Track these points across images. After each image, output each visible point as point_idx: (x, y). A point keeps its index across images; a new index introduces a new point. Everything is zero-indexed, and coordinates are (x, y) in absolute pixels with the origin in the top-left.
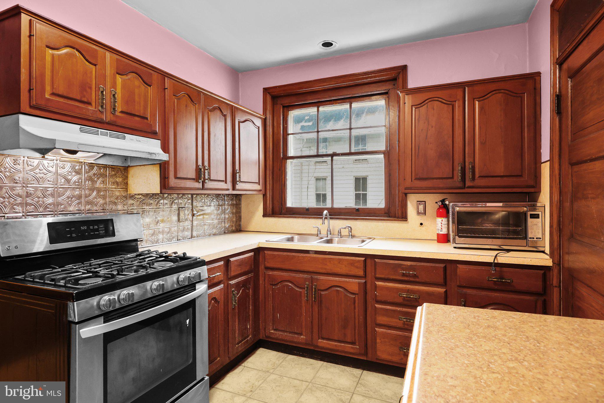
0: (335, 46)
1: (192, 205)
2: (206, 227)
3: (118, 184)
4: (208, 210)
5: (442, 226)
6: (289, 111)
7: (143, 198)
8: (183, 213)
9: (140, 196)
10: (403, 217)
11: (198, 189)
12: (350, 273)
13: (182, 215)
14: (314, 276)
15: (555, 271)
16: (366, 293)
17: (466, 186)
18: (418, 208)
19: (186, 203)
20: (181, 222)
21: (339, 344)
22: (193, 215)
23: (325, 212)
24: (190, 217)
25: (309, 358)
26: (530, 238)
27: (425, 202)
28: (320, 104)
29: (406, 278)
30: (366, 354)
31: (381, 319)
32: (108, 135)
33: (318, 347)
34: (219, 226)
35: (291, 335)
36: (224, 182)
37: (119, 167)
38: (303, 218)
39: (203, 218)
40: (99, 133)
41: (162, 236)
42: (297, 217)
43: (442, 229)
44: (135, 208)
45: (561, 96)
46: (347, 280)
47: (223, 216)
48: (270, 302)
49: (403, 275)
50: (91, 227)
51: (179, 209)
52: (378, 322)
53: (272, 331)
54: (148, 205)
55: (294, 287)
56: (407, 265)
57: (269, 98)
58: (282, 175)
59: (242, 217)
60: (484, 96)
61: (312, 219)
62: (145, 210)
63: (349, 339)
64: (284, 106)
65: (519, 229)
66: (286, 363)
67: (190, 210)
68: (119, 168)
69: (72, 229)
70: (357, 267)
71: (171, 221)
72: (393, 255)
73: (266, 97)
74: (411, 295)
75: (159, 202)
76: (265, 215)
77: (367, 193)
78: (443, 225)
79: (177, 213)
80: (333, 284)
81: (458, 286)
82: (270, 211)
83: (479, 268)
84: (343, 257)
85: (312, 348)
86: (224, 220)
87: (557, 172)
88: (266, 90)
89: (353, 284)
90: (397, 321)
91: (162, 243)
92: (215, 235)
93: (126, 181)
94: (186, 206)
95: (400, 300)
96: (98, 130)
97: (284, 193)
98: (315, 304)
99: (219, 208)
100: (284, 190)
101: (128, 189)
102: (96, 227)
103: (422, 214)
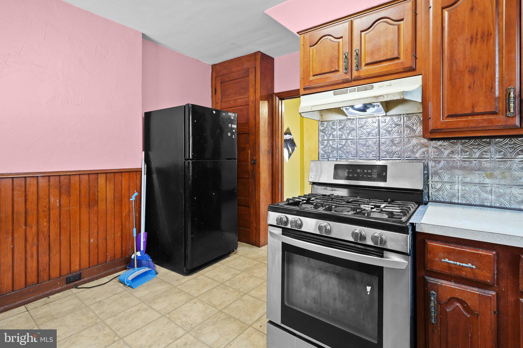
3: (415, 132)
32: (356, 91)
40: (348, 91)
50: (366, 171)
69: (350, 170)
102: (370, 171)
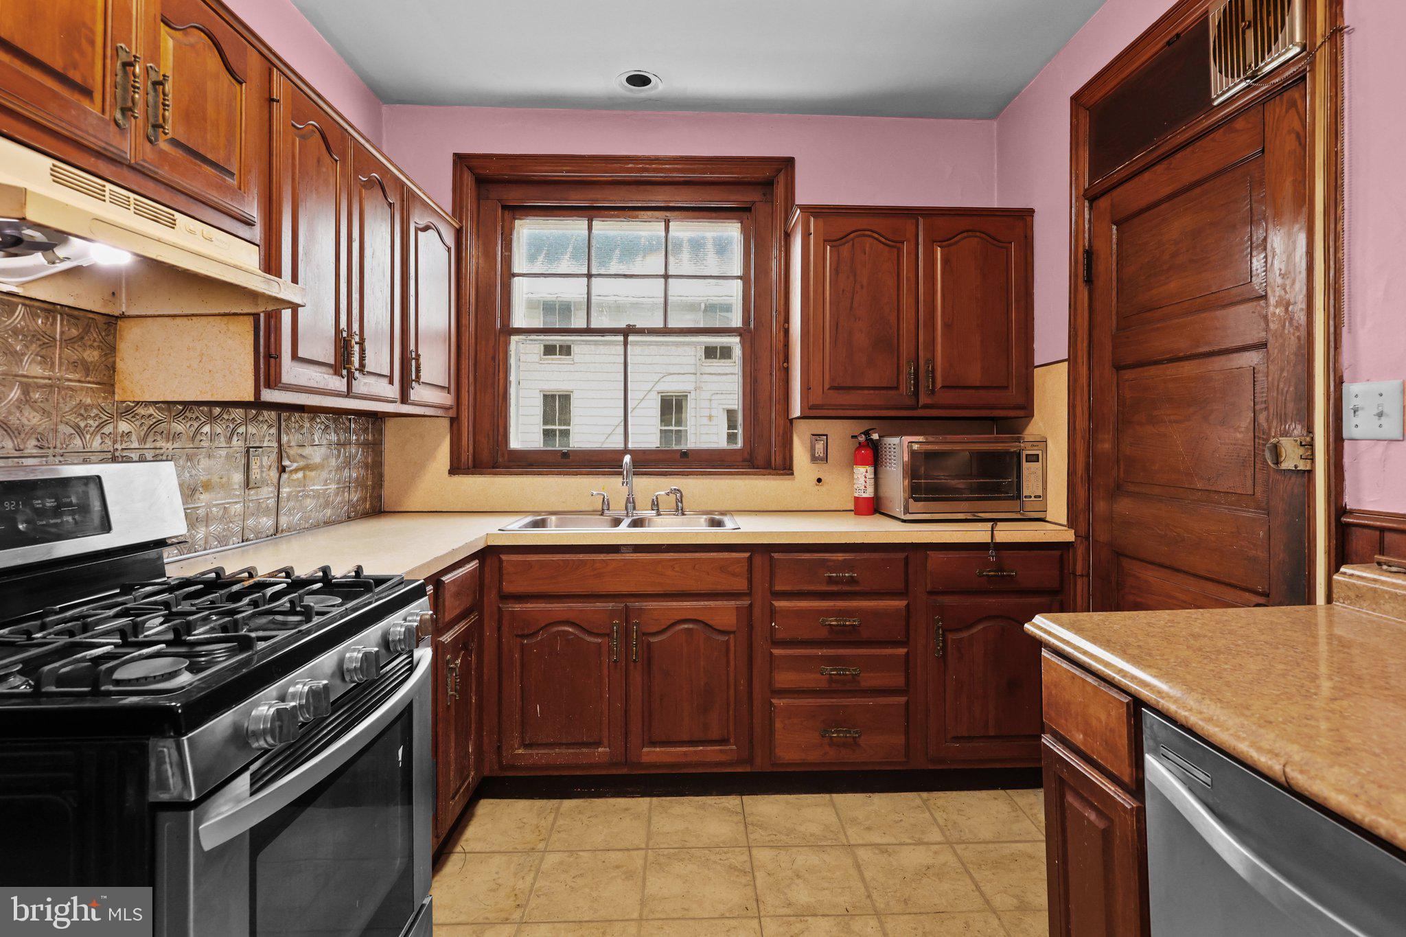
0: (656, 87)
1: (279, 441)
2: (310, 503)
3: (88, 369)
4: (316, 455)
5: (866, 482)
6: (515, 219)
7: (158, 415)
8: (258, 464)
9: (151, 410)
10: (786, 468)
11: (338, 394)
12: (719, 587)
13: (255, 466)
14: (633, 604)
15: (1080, 551)
16: (751, 627)
17: (921, 404)
18: (813, 449)
19: (264, 436)
20: (253, 488)
21: (691, 749)
22: (283, 469)
23: (627, 458)
24: (274, 474)
25: (613, 796)
26: (1026, 497)
27: (826, 435)
28: (596, 212)
29: (835, 588)
30: (750, 760)
31: (784, 678)
32: (132, 207)
33: (640, 765)
34: (339, 499)
35: (572, 751)
36: (386, 381)
37: (91, 315)
38: (559, 474)
39: (304, 477)
40: (107, 194)
41: (204, 529)
42: (545, 473)
43: (865, 487)
44: (135, 445)
45: (1092, 254)
46: (712, 604)
47: (346, 473)
48: (514, 681)
49: (831, 580)
50: (37, 504)
51: (248, 452)
52: (778, 686)
53: (520, 751)
54: (171, 437)
55: (581, 635)
56: (838, 560)
57: (468, 179)
58: (499, 371)
59: (387, 478)
60: (950, 239)
61: (581, 476)
62: (162, 451)
63: (715, 734)
64: (505, 205)
65: (1005, 482)
66: (565, 820)
67: (274, 456)
68: (93, 319)
70: (734, 575)
71: (226, 486)
72: (811, 542)
73: (461, 177)
74: (846, 621)
75: (200, 431)
76: (455, 469)
77: (569, 430)
78: (868, 481)
79: (243, 462)
80: (678, 617)
81: (928, 593)
82: (470, 461)
83: (964, 554)
84: (702, 554)
85: (625, 771)
86: (348, 484)
87: (1084, 380)
88: (460, 160)
89: (724, 613)
90: (818, 676)
91: (205, 549)
92: (328, 523)
93: (111, 360)
94: (265, 445)
95: (823, 634)
96: (104, 186)
97: (503, 414)
98: (635, 667)
99: (339, 452)
100: (503, 409)
101: (116, 386)
103: (822, 459)
